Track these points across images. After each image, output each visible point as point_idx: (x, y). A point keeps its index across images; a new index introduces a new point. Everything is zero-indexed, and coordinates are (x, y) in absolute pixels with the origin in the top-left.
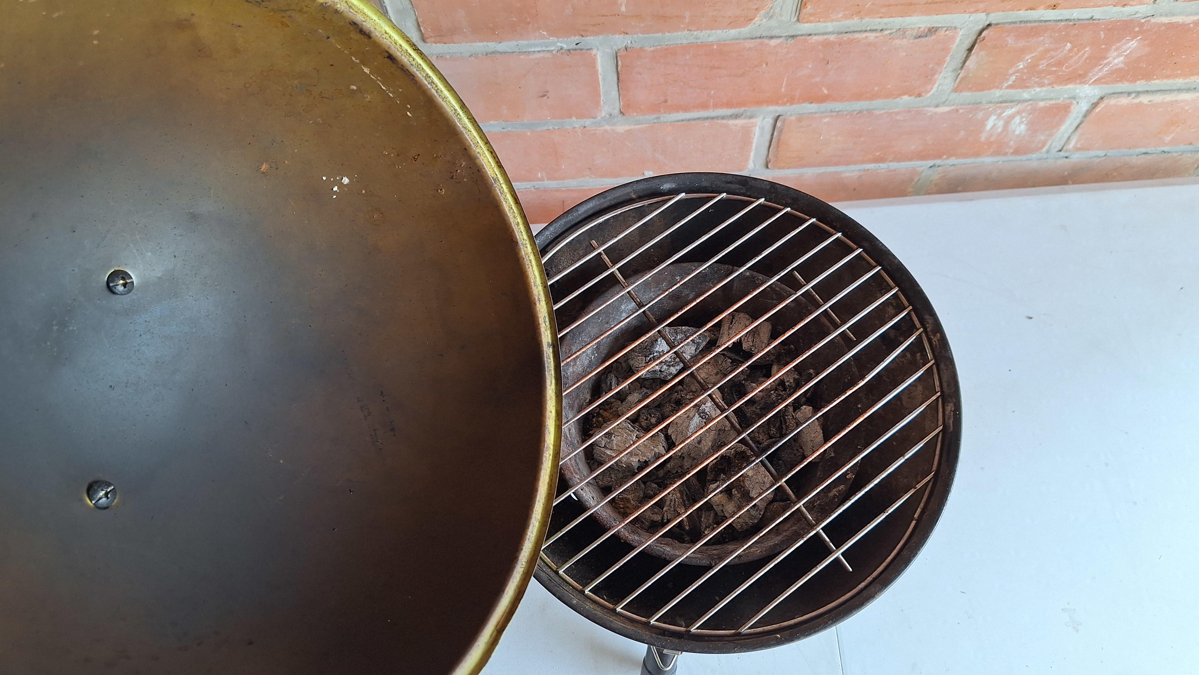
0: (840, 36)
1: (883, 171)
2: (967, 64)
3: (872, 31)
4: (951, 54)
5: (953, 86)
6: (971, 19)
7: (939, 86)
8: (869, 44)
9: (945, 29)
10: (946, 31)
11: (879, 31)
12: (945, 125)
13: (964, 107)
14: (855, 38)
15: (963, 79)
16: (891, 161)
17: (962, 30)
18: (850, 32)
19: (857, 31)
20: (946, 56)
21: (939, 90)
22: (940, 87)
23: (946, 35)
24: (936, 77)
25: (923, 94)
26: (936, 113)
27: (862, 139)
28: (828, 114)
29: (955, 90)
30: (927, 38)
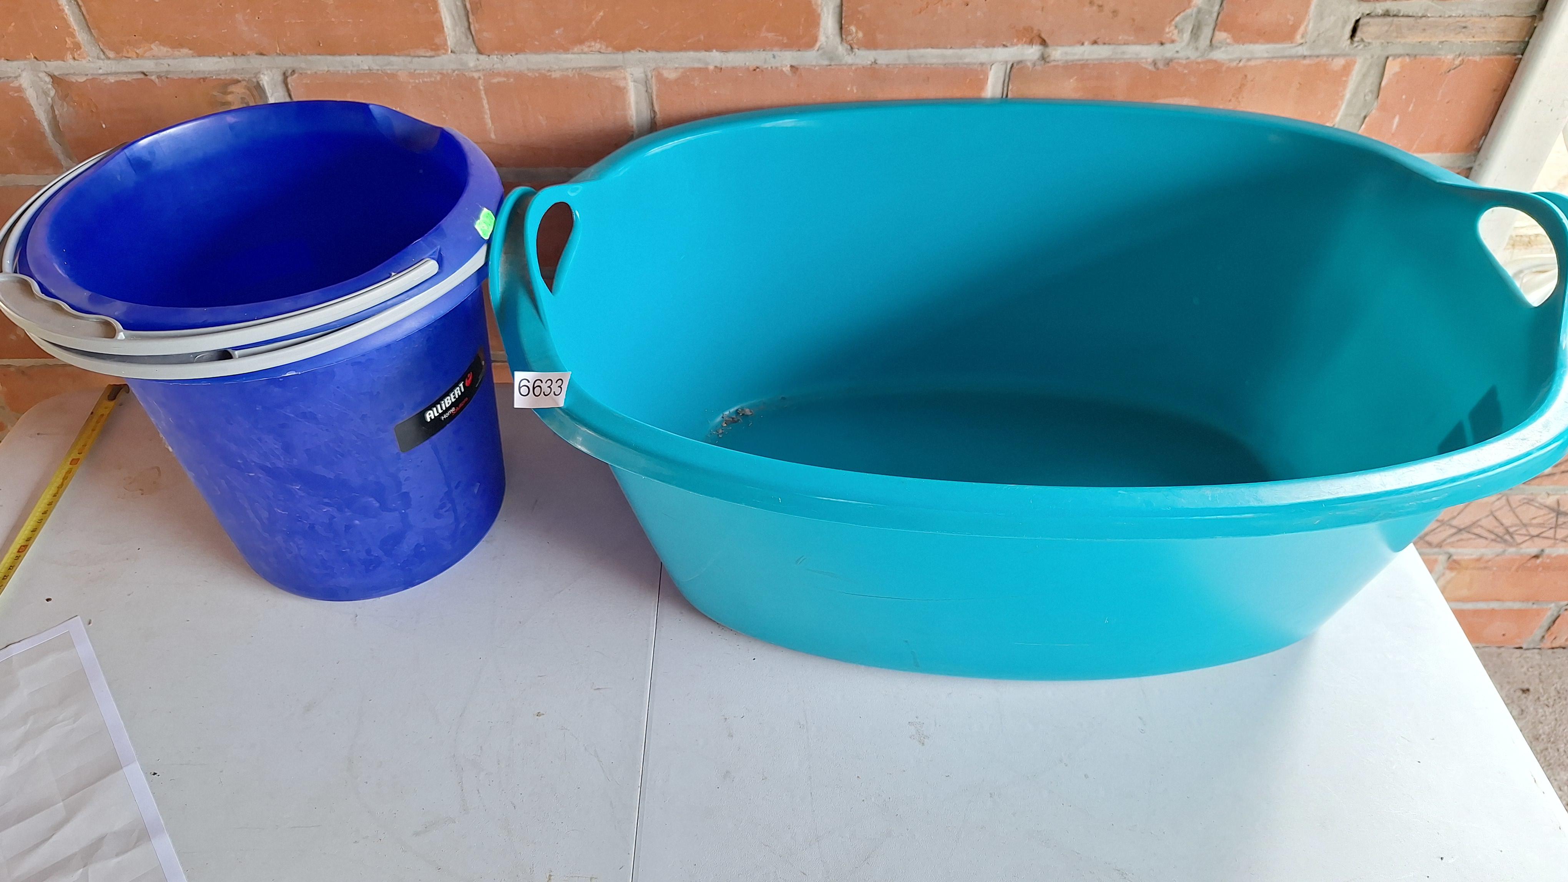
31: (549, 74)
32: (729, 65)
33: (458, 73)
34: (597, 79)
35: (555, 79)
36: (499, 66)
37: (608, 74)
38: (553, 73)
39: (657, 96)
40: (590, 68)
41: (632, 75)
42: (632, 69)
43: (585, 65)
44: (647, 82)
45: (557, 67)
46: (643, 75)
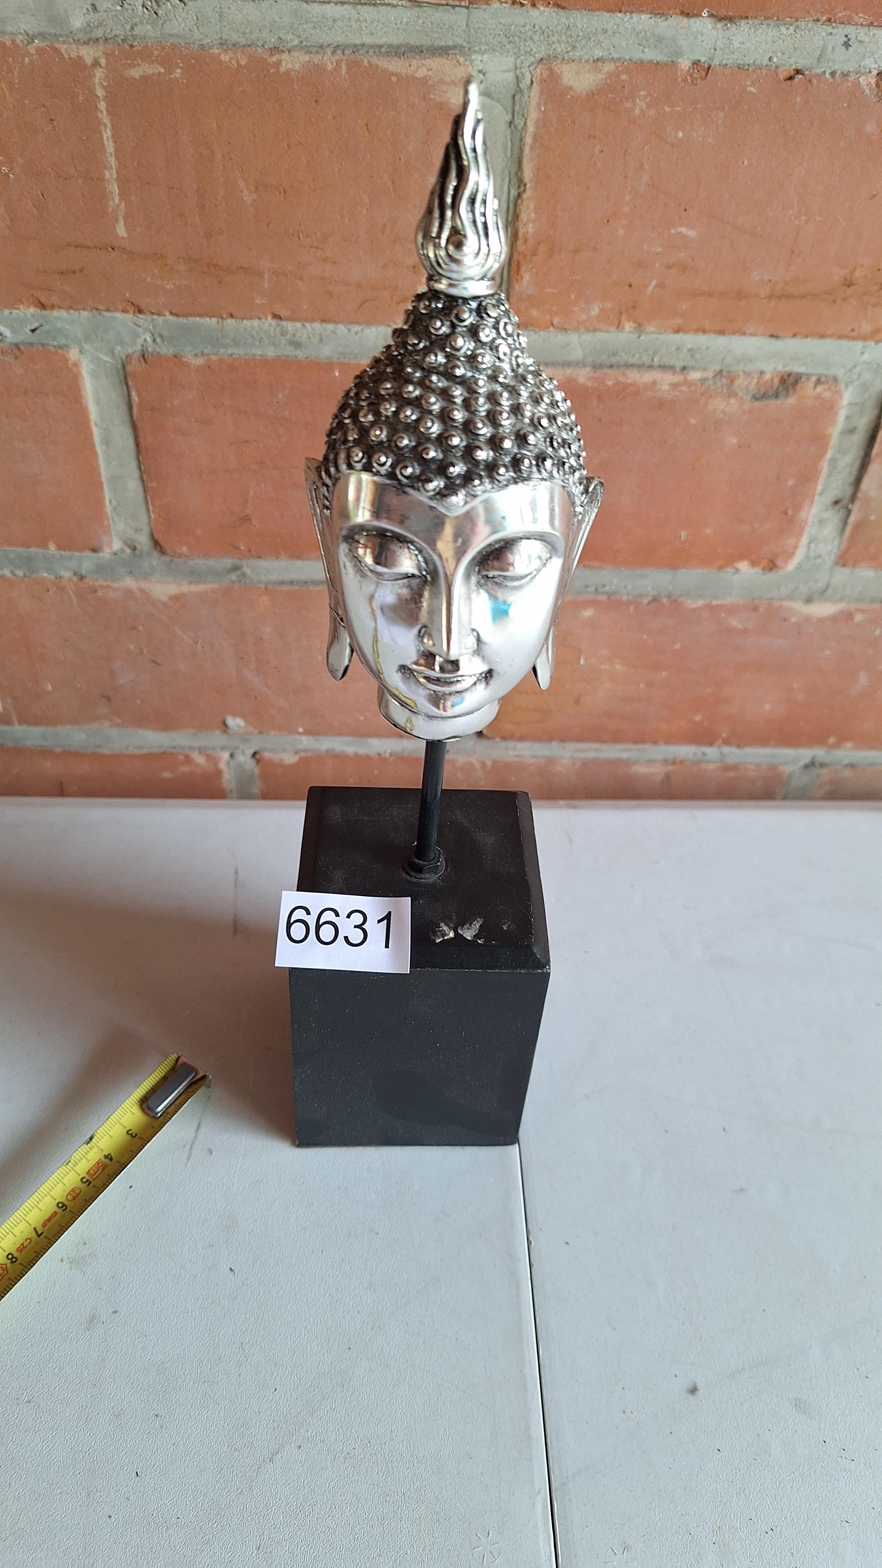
0: (599, 374)
1: (712, 767)
2: (865, 483)
3: (664, 367)
4: (829, 455)
5: (839, 547)
6: (866, 357)
7: (810, 543)
8: (661, 404)
9: (814, 379)
10: (815, 387)
11: (678, 370)
12: (828, 653)
13: (863, 606)
14: (629, 381)
15: (857, 527)
16: (726, 742)
17: (850, 389)
18: (618, 366)
19: (633, 366)
20: (820, 457)
21: (812, 554)
22: (812, 546)
23: (818, 397)
24: (803, 514)
25: (779, 562)
26: (807, 619)
27: (664, 674)
28: (591, 597)
29: (843, 560)
30: (779, 402)
31: (274, 59)
32: (730, 59)
33: (43, 45)
34: (394, 79)
35: (288, 73)
36: (145, 30)
37: (422, 68)
38: (285, 56)
39: (535, 137)
40: (381, 47)
41: (484, 74)
42: (486, 57)
43: (368, 40)
44: (517, 98)
45: (296, 42)
46: (510, 76)
